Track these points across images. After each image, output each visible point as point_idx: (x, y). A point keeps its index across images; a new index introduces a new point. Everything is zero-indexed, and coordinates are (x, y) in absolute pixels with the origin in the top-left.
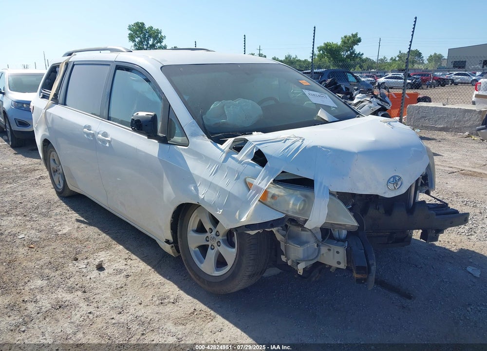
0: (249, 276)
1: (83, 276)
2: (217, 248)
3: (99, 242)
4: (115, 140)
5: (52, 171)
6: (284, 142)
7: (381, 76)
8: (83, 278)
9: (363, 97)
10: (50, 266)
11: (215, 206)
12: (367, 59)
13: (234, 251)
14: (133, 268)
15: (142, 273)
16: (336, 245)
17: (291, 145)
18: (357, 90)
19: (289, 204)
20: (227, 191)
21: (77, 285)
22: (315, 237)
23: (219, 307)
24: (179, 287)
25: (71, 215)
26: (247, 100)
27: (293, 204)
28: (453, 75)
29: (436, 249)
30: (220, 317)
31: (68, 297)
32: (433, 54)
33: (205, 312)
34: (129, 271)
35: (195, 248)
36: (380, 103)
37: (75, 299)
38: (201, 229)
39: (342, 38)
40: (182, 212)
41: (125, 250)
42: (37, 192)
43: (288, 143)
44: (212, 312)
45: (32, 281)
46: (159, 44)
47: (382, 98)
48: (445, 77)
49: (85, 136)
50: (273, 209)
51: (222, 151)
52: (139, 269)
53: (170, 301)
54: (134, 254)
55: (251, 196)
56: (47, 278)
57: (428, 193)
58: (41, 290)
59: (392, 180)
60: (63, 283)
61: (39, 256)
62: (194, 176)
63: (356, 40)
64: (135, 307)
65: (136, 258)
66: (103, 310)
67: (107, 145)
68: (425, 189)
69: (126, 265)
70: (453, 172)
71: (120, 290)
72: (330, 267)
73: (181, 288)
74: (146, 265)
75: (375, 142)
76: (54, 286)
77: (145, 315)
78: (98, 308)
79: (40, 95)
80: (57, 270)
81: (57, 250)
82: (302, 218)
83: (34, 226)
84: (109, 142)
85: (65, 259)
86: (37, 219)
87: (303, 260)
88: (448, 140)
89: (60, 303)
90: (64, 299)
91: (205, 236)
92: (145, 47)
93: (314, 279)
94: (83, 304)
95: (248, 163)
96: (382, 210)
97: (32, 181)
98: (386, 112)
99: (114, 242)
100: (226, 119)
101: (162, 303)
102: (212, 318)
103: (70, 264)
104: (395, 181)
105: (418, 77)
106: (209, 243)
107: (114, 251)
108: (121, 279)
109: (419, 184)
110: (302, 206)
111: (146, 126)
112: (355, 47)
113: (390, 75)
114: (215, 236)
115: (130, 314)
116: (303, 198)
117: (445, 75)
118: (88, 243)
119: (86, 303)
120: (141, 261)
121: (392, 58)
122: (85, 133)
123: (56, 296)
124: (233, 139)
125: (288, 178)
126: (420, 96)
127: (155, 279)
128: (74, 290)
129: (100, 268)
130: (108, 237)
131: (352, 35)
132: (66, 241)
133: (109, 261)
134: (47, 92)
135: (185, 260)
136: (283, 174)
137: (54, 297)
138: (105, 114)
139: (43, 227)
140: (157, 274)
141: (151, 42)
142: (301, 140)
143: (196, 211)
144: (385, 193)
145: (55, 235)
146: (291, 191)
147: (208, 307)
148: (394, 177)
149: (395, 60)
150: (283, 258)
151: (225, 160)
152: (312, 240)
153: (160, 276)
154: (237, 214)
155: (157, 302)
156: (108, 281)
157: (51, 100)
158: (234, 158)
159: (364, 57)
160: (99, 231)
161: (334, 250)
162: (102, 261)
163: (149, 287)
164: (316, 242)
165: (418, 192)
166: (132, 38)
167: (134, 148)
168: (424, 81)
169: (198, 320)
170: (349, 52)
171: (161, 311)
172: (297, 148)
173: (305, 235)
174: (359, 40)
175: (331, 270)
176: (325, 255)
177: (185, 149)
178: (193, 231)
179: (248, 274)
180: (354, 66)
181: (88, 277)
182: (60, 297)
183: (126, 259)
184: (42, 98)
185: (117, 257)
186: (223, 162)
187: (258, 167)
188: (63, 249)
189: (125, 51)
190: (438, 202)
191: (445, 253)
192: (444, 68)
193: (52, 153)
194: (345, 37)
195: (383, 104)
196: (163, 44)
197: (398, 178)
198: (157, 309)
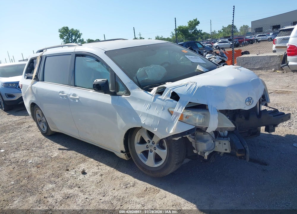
0: (176, 164)
1: (75, 179)
2: (154, 151)
3: (78, 159)
4: (82, 98)
5: (38, 122)
6: (186, 86)
7: (214, 42)
8: (76, 180)
9: (211, 56)
10: (54, 176)
11: (153, 127)
12: (205, 33)
13: (165, 151)
14: (103, 170)
15: (109, 173)
16: (222, 140)
17: (191, 87)
18: (205, 52)
19: (196, 120)
20: (159, 117)
21: (73, 184)
22: (212, 137)
23: (160, 185)
24: (133, 177)
25: (55, 146)
26: (157, 65)
27: (198, 119)
28: (257, 37)
29: (273, 137)
30: (162, 190)
31: (71, 191)
32: (242, 26)
33: (153, 188)
34: (101, 172)
35: (140, 153)
36: (221, 58)
37: (75, 192)
38: (142, 141)
39: (188, 22)
40: (130, 134)
41: (95, 161)
42: (30, 135)
43: (189, 86)
44: (157, 188)
45: (46, 186)
46: (79, 39)
47: (222, 55)
48: (252, 38)
49: (61, 97)
50: (188, 124)
51: (152, 95)
52: (107, 170)
53: (131, 185)
54: (101, 162)
55: (174, 118)
56: (54, 183)
57: (266, 105)
58: (53, 190)
59: (247, 100)
60: (65, 184)
61: (45, 171)
62: (136, 111)
63: (197, 23)
64: (112, 192)
65: (103, 164)
66: (94, 196)
67: (77, 101)
68: (264, 103)
69: (98, 169)
70: (272, 93)
71: (99, 183)
72: (220, 153)
73: (135, 177)
74: (110, 167)
75: (235, 80)
76: (60, 186)
77: (119, 195)
78: (90, 195)
79: (25, 77)
80: (58, 178)
81: (54, 166)
82: (204, 126)
83: (35, 155)
84: (78, 99)
85: (61, 170)
86: (36, 150)
87: (207, 151)
88: (264, 75)
89: (67, 195)
90: (69, 193)
91: (145, 145)
92: (71, 41)
93: (211, 161)
94: (81, 194)
95: (168, 100)
96: (243, 118)
97: (25, 129)
98: (225, 63)
99: (87, 157)
100: (148, 77)
101: (126, 187)
102: (158, 191)
103: (65, 173)
104: (249, 100)
105: (236, 40)
106: (149, 149)
107: (89, 162)
108: (98, 178)
109: (261, 101)
110: (204, 120)
111: (103, 87)
112: (197, 27)
113: (220, 41)
114: (152, 145)
115: (109, 196)
116: (203, 116)
117: (252, 37)
118: (71, 160)
119: (83, 193)
120: (107, 166)
121: (219, 31)
122: (61, 96)
123: (63, 192)
124: (157, 88)
125: (192, 106)
126: (243, 51)
127: (118, 175)
128: (72, 187)
129: (84, 173)
130: (82, 155)
131: (194, 20)
132: (58, 161)
133: (88, 168)
134: (30, 75)
135: (135, 161)
136: (190, 103)
137: (62, 193)
138: (72, 83)
139: (41, 154)
140: (118, 172)
141: (73, 38)
142: (195, 84)
143: (138, 132)
144: (245, 107)
145: (50, 158)
146: (196, 113)
147: (154, 185)
148: (248, 98)
149: (221, 32)
150: (195, 151)
151: (154, 100)
152: (210, 139)
153: (121, 173)
154: (167, 129)
155: (124, 187)
156: (91, 180)
157: (34, 80)
158: (159, 99)
159: (203, 32)
160: (75, 152)
161: (222, 143)
162: (83, 169)
163: (116, 179)
164: (212, 140)
165: (261, 105)
166: (61, 37)
167: (95, 101)
168: (240, 42)
169: (150, 194)
170: (193, 30)
171: (127, 192)
172: (194, 89)
173: (206, 136)
174: (198, 23)
175: (221, 155)
176: (217, 147)
177: (128, 97)
178: (138, 143)
179: (176, 163)
180: (198, 39)
181: (79, 179)
182: (66, 192)
183: (97, 166)
184: (26, 79)
185: (91, 166)
186: (153, 102)
187: (175, 102)
188: (58, 165)
189: (77, 45)
190: (273, 110)
191: (279, 138)
192: (250, 33)
193: (37, 111)
194: (190, 21)
195: (223, 58)
196: (81, 38)
197: (250, 98)
198: (125, 191)
